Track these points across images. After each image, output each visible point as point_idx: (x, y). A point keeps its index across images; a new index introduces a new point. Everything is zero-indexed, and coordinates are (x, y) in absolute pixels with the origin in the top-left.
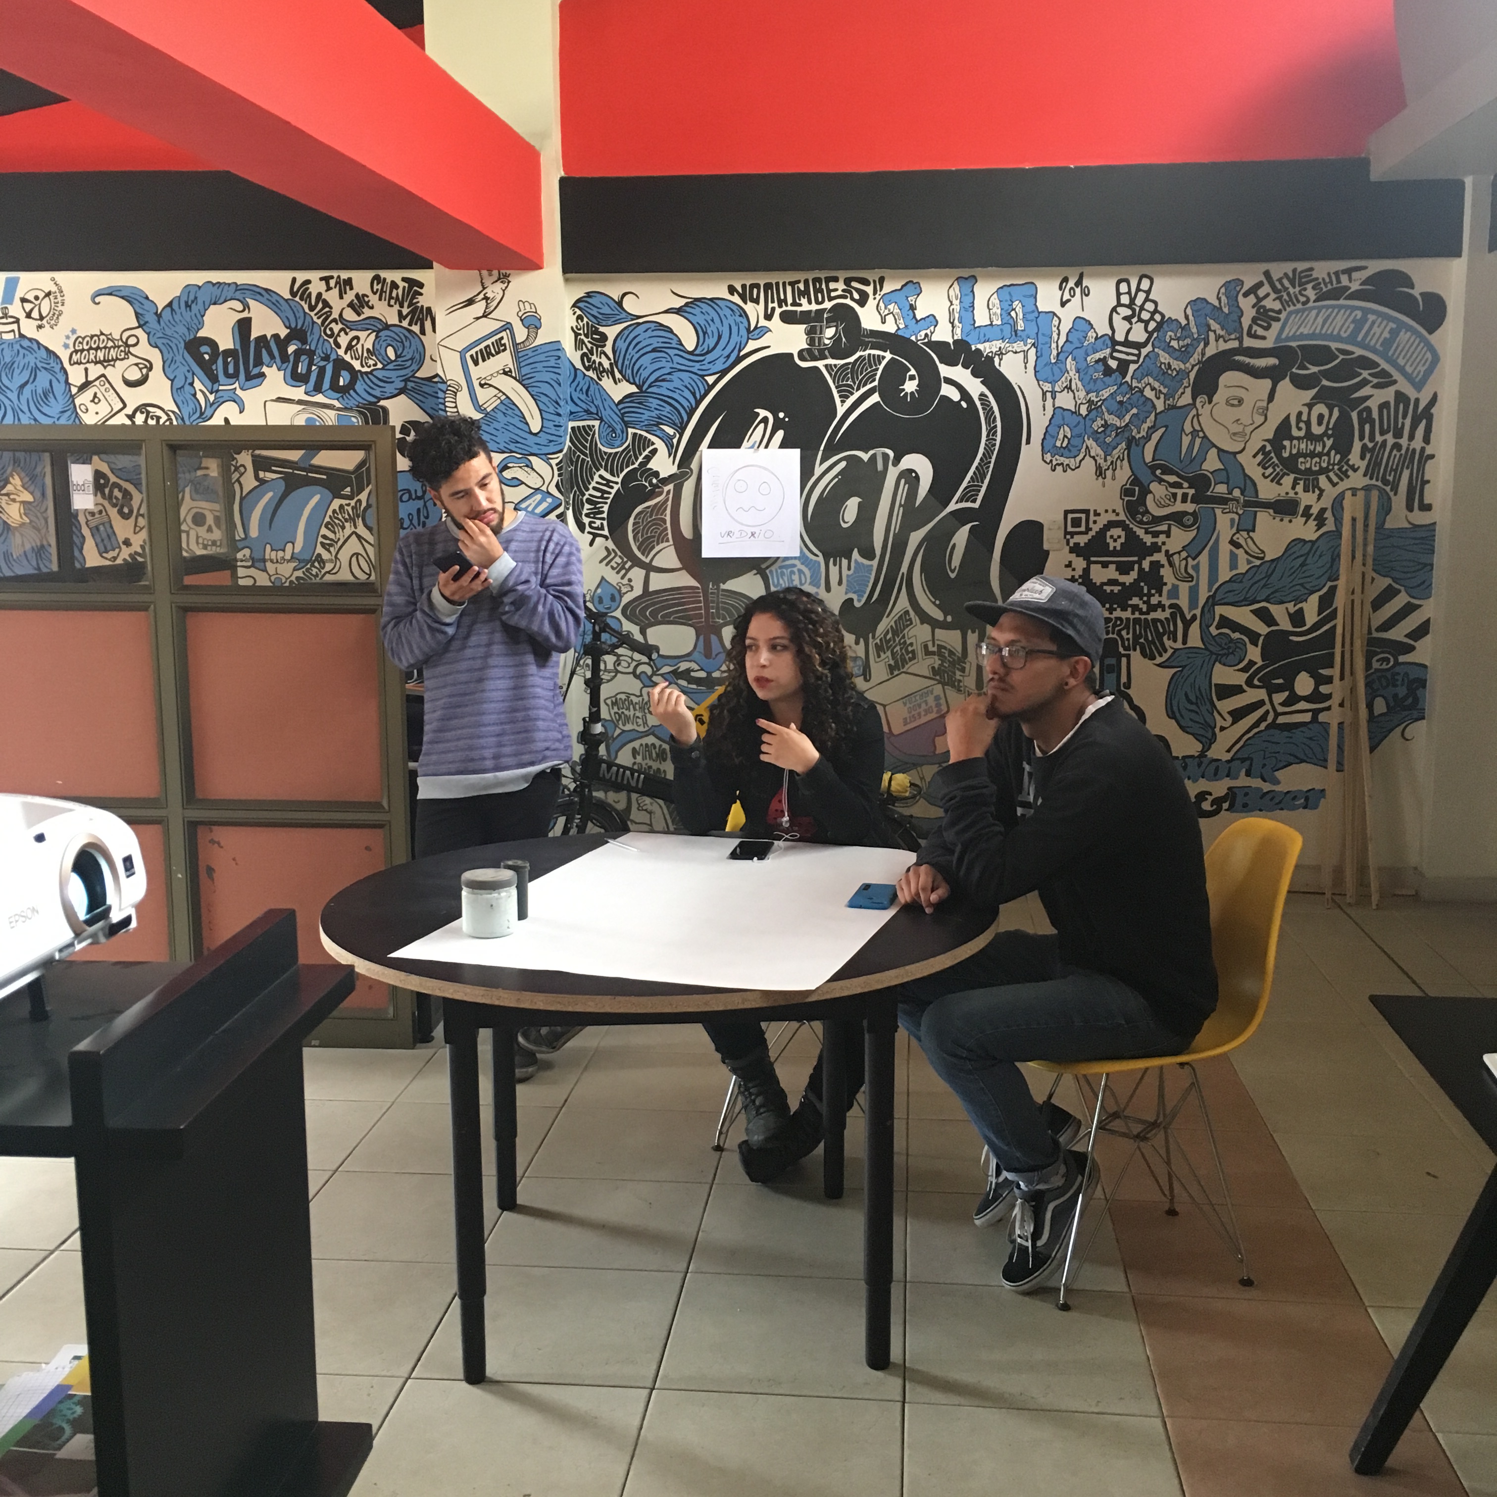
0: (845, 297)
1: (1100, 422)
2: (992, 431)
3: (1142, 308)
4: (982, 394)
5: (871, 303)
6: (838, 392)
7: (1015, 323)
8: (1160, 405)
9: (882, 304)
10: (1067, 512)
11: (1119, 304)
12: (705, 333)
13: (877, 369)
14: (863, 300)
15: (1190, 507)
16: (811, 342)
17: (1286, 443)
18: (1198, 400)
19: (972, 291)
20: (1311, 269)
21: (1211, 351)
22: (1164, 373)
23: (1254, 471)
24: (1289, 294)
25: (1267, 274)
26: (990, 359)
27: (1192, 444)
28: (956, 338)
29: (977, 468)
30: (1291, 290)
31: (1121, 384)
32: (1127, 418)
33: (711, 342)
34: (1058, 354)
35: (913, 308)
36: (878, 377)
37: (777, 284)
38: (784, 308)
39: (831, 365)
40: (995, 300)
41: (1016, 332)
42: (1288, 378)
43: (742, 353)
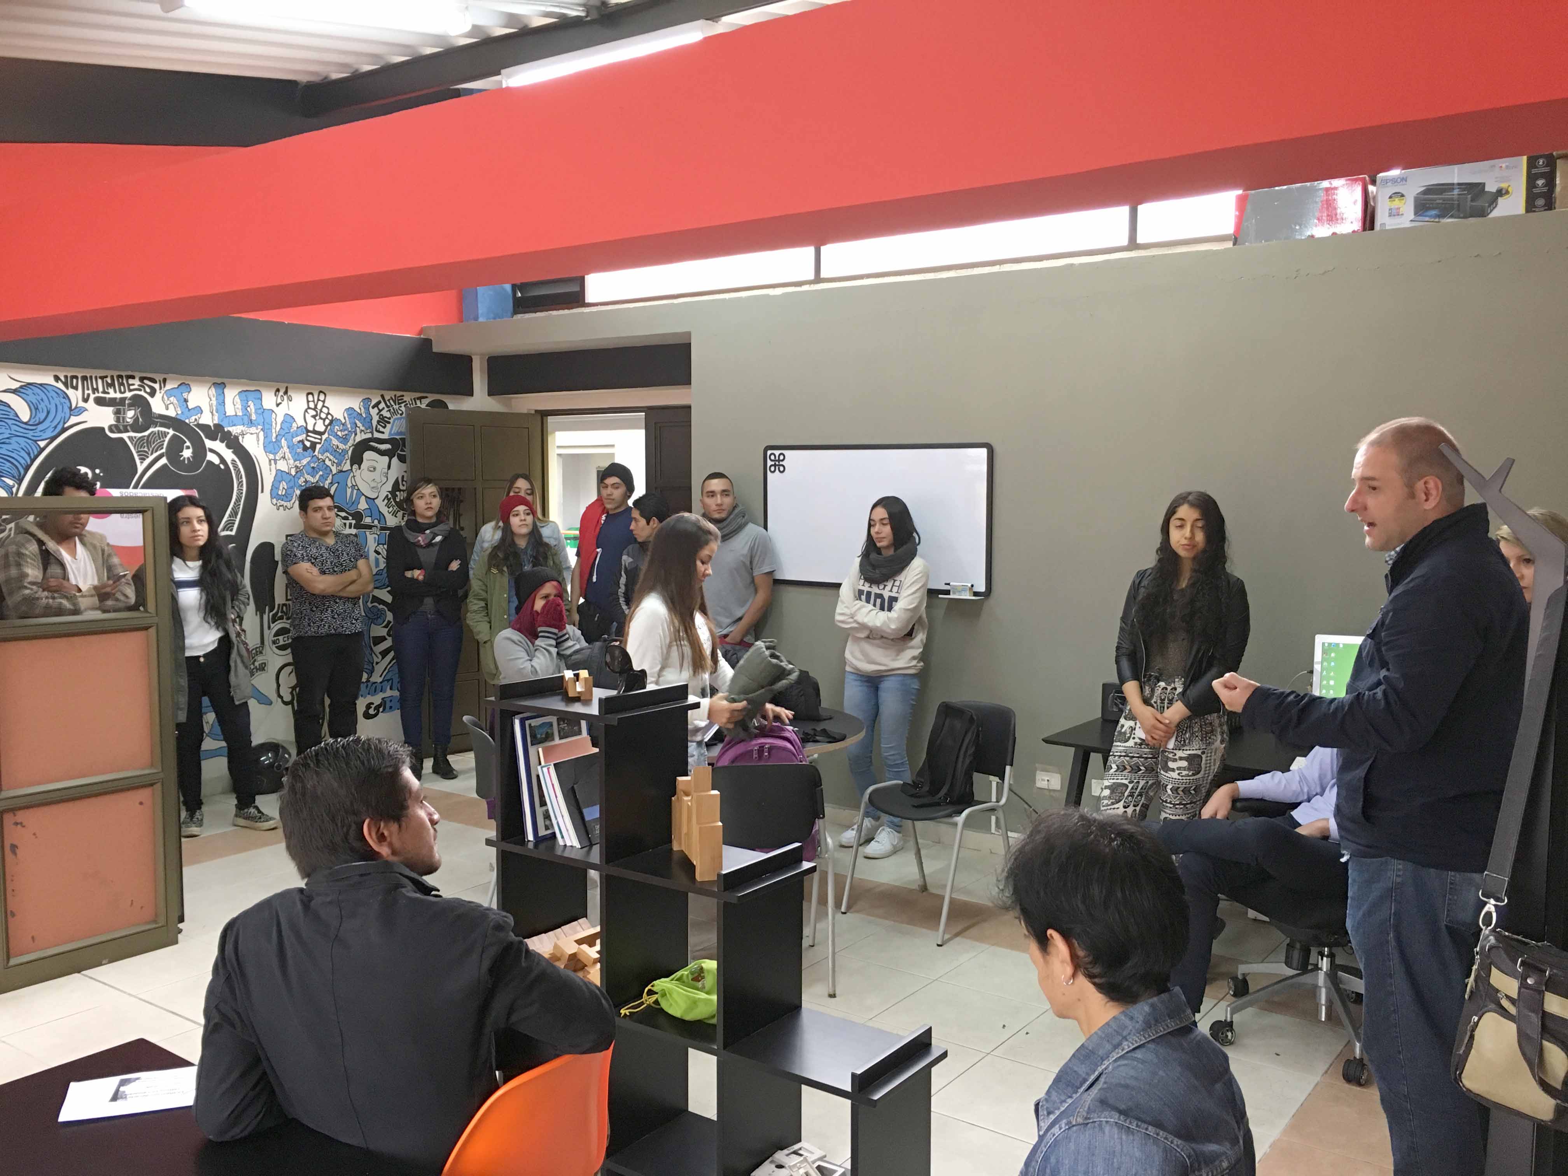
0: (140, 390)
2: (240, 484)
3: (321, 411)
4: (233, 460)
5: (158, 395)
6: (138, 455)
7: (251, 415)
9: (165, 396)
11: (309, 408)
12: (37, 409)
13: (164, 441)
14: (153, 393)
15: (354, 531)
16: (118, 420)
17: (398, 493)
18: (354, 467)
19: (223, 393)
20: (403, 396)
21: (358, 439)
22: (335, 451)
23: (384, 510)
24: (393, 409)
25: (382, 396)
26: (236, 438)
27: (352, 492)
28: (215, 422)
29: (232, 509)
30: (394, 406)
31: (313, 456)
33: (42, 416)
34: (277, 436)
35: (186, 401)
36: (165, 446)
37: (91, 377)
38: (97, 395)
39: (132, 437)
40: (237, 399)
41: (251, 420)
43: (66, 425)
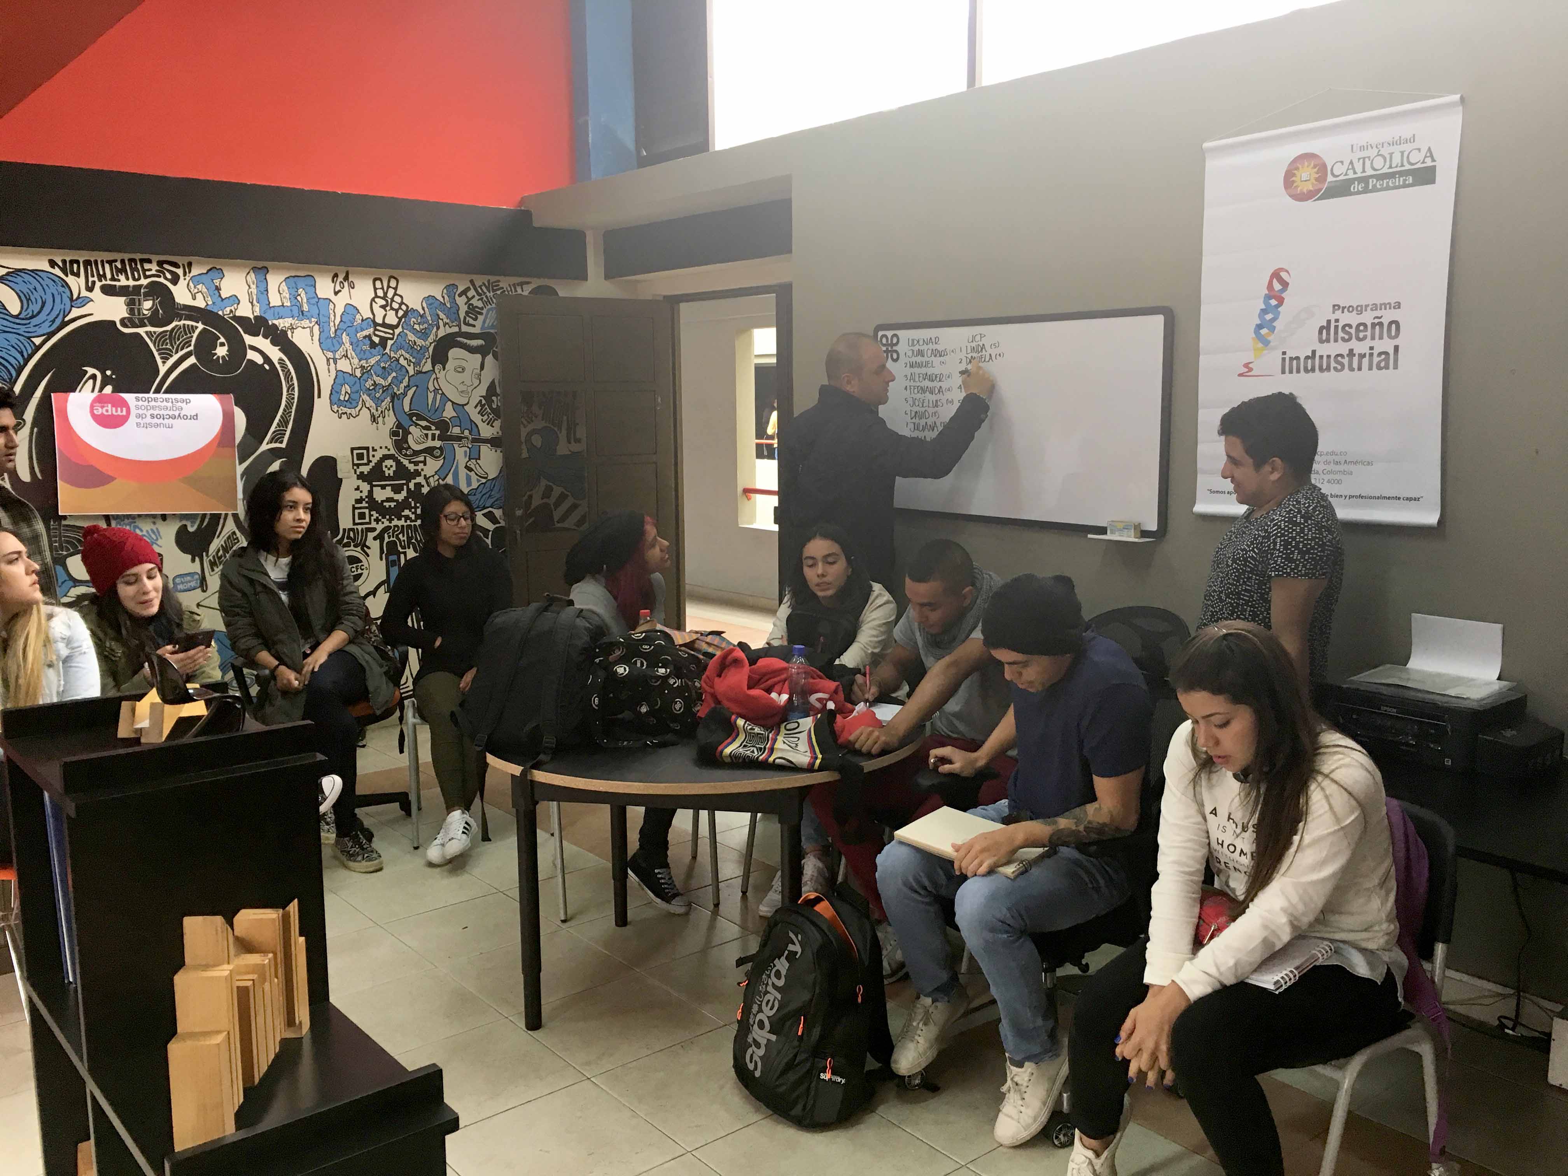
0: (160, 277)
1: (370, 382)
2: (291, 387)
4: (281, 359)
5: (182, 283)
6: (160, 354)
7: (301, 306)
8: (411, 372)
9: (191, 284)
10: (352, 449)
11: (376, 296)
12: (28, 300)
13: (192, 337)
14: (175, 280)
15: (437, 443)
16: (131, 312)
17: (494, 398)
18: (436, 367)
19: (266, 279)
20: (499, 281)
21: (441, 333)
22: (412, 348)
23: (477, 418)
24: (486, 297)
25: (472, 282)
26: (284, 333)
27: (435, 398)
28: (255, 314)
29: (281, 417)
30: (488, 294)
31: (383, 355)
32: (390, 379)
33: (36, 308)
34: (336, 331)
35: (218, 289)
36: (193, 343)
37: (96, 262)
38: (104, 282)
39: (150, 332)
40: (284, 287)
41: (302, 312)
42: (491, 354)
43: (66, 319)
